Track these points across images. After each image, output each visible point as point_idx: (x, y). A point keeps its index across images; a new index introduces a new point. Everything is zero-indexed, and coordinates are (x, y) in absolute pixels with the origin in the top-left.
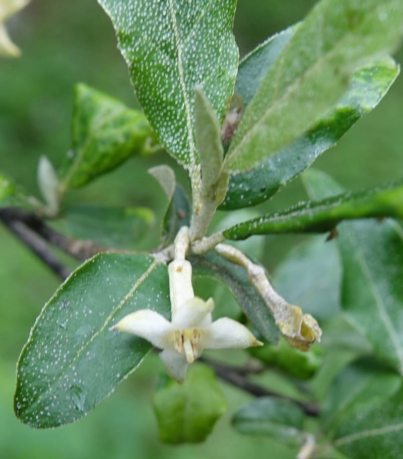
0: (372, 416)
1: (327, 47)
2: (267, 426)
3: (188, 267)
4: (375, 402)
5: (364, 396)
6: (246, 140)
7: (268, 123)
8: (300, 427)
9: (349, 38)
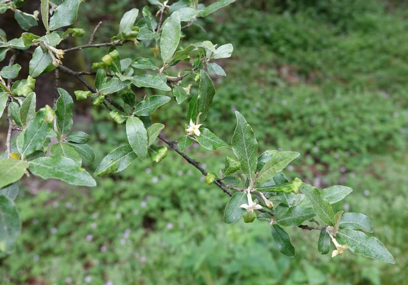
0: (283, 216)
1: (272, 166)
2: (264, 218)
3: (250, 195)
4: (284, 213)
5: (281, 212)
6: (260, 177)
7: (264, 175)
8: (270, 218)
9: (275, 165)
